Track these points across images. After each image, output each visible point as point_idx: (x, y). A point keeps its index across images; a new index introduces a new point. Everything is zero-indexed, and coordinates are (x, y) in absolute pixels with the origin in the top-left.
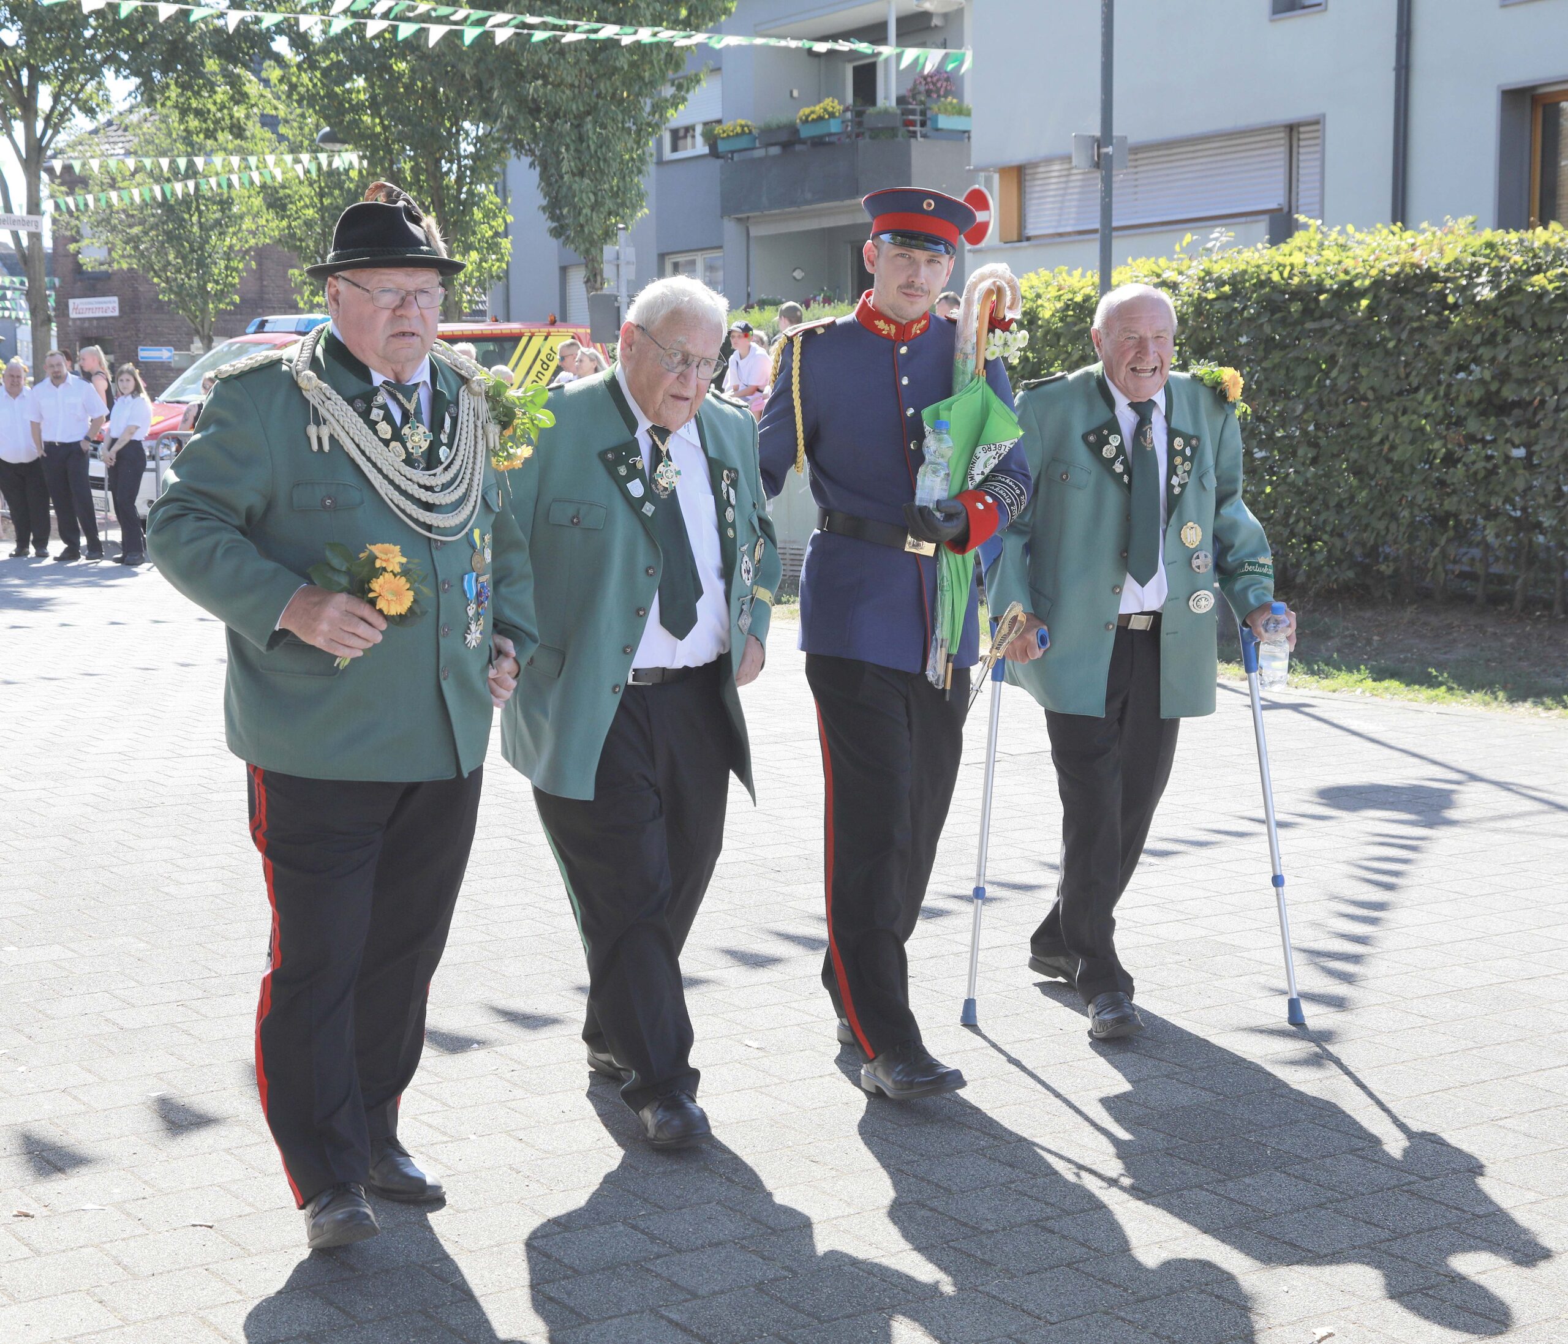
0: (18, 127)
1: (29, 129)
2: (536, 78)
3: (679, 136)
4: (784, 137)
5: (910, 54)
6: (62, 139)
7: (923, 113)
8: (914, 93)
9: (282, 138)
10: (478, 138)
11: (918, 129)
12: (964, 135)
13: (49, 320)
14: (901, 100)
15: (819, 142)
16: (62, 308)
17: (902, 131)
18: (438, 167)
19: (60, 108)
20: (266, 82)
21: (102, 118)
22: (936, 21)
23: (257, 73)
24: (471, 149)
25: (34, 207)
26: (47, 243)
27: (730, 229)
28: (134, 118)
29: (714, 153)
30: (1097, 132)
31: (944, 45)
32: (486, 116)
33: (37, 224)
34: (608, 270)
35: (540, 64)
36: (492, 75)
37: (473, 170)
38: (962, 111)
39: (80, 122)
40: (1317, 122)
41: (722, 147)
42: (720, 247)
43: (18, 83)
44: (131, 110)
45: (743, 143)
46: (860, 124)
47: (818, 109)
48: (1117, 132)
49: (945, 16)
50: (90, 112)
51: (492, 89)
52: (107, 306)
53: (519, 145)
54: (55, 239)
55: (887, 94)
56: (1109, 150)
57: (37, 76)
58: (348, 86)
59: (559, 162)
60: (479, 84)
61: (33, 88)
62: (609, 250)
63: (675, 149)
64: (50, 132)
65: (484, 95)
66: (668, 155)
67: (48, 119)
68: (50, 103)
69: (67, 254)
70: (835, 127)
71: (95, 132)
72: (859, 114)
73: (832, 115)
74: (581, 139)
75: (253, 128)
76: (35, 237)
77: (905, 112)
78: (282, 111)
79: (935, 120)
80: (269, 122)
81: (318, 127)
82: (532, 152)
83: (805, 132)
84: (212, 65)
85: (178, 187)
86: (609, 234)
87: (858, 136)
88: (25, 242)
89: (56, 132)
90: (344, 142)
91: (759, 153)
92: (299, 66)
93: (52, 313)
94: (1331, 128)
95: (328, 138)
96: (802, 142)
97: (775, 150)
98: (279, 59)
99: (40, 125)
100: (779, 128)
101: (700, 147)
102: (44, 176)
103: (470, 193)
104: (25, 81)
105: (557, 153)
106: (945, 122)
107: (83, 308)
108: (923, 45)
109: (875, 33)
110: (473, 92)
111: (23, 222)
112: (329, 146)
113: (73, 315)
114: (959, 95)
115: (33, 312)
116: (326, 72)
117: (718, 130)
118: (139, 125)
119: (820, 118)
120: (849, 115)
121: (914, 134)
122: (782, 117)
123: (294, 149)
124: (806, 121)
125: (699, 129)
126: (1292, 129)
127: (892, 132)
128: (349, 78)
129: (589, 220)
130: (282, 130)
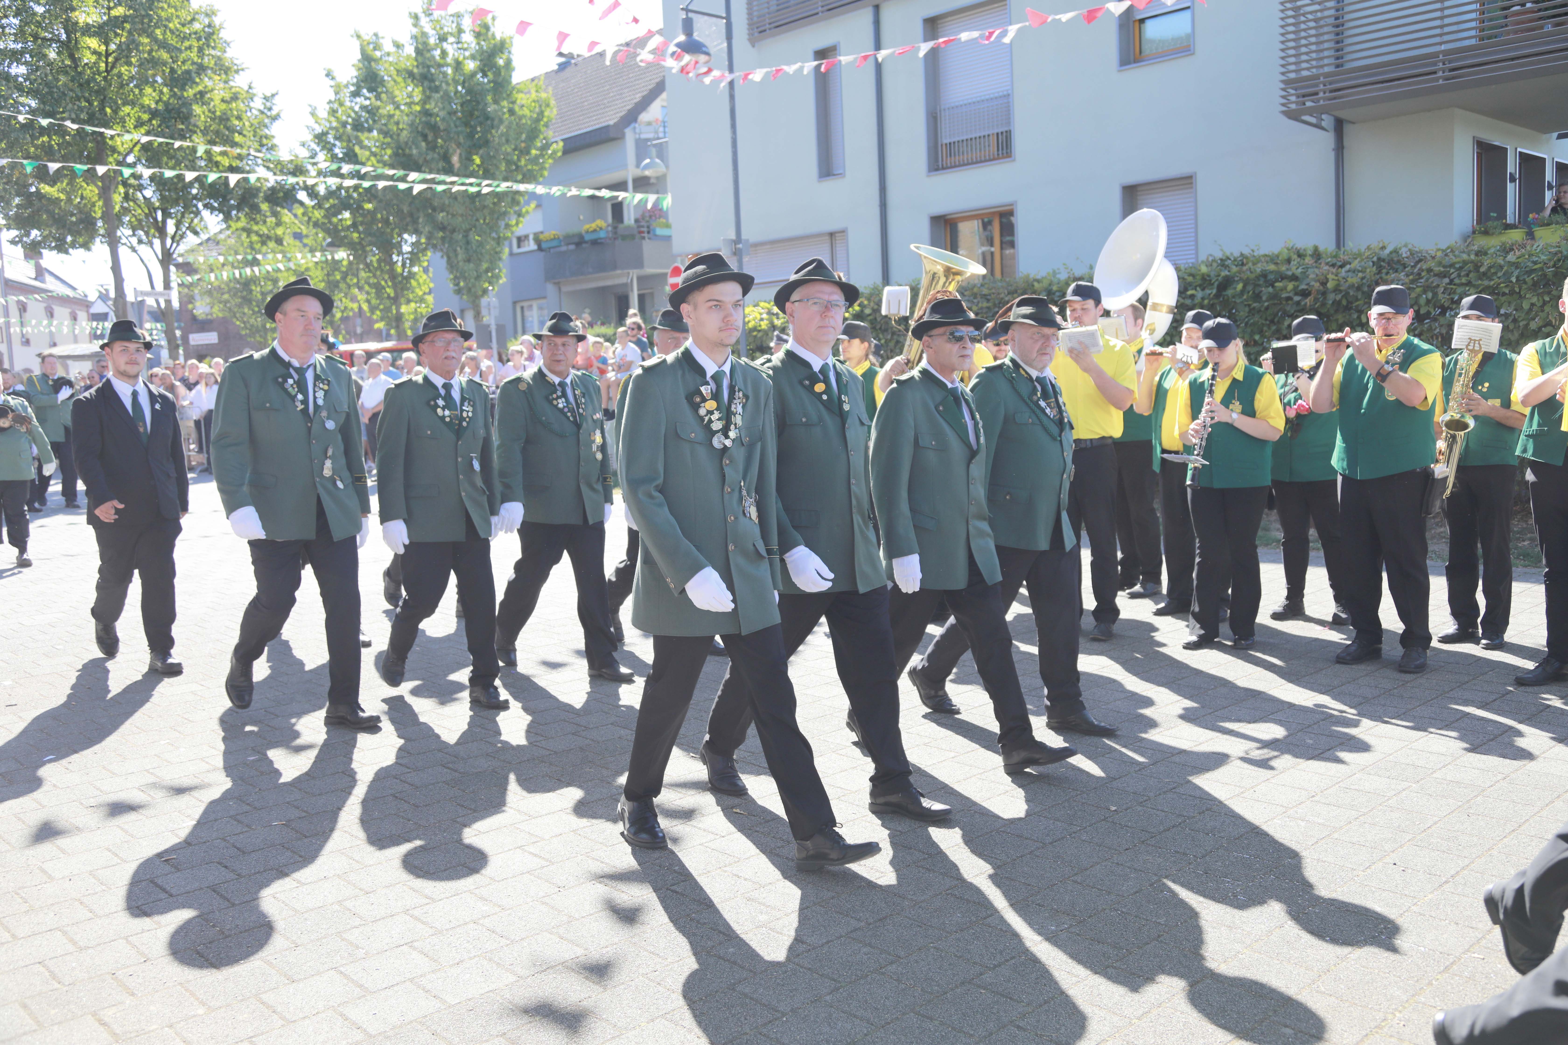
0: (157, 242)
1: (163, 244)
2: (442, 211)
3: (520, 240)
4: (576, 240)
5: (639, 196)
6: (182, 248)
7: (648, 227)
8: (643, 216)
9: (305, 245)
10: (413, 244)
11: (646, 235)
12: (668, 238)
13: (178, 346)
14: (637, 221)
15: (595, 243)
16: (185, 339)
17: (638, 236)
18: (391, 259)
19: (180, 232)
20: (295, 216)
21: (204, 236)
22: (652, 181)
23: (290, 210)
24: (409, 249)
25: (167, 285)
26: (176, 304)
27: (550, 288)
28: (222, 236)
29: (540, 249)
30: (733, 236)
31: (657, 193)
32: (417, 232)
33: (169, 295)
34: (484, 312)
35: (444, 204)
36: (418, 210)
37: (411, 260)
38: (668, 226)
39: (191, 240)
40: (843, 231)
41: (544, 246)
42: (545, 298)
43: (155, 219)
44: (221, 232)
45: (554, 244)
46: (616, 233)
47: (594, 226)
48: (744, 236)
49: (658, 178)
50: (196, 233)
51: (418, 218)
52: (211, 338)
53: (434, 247)
54: (180, 303)
55: (629, 218)
56: (740, 246)
57: (166, 215)
58: (340, 217)
59: (456, 255)
60: (411, 215)
61: (164, 222)
62: (484, 301)
63: (519, 246)
64: (175, 245)
65: (415, 222)
66: (516, 250)
67: (173, 238)
68: (174, 229)
69: (187, 310)
70: (602, 235)
71: (201, 244)
72: (615, 228)
73: (601, 229)
74: (468, 243)
75: (288, 240)
76: (168, 302)
77: (639, 227)
78: (304, 230)
79: (654, 231)
80: (298, 236)
81: (324, 239)
82: (442, 250)
83: (588, 237)
84: (265, 207)
85: (248, 271)
86: (485, 291)
87: (615, 239)
88: (163, 305)
89: (178, 245)
90: (339, 246)
91: (564, 248)
92: (313, 207)
93: (179, 342)
94: (851, 235)
95: (331, 245)
96: (586, 242)
97: (572, 247)
98: (301, 203)
99: (169, 241)
100: (574, 236)
101: (532, 246)
102: (173, 269)
103: (409, 272)
104: (160, 218)
105: (455, 251)
106: (660, 231)
107: (197, 339)
108: (646, 192)
109: (621, 186)
110: (408, 219)
111: (161, 294)
112: (330, 249)
113: (192, 343)
114: (666, 218)
115: (169, 342)
116: (327, 210)
117: (541, 237)
118: (225, 240)
119: (595, 231)
120: (610, 229)
121: (644, 238)
122: (574, 229)
123: (312, 251)
124: (587, 232)
125: (531, 237)
126: (832, 235)
127: (632, 237)
128: (340, 213)
129: (474, 286)
130: (305, 241)
